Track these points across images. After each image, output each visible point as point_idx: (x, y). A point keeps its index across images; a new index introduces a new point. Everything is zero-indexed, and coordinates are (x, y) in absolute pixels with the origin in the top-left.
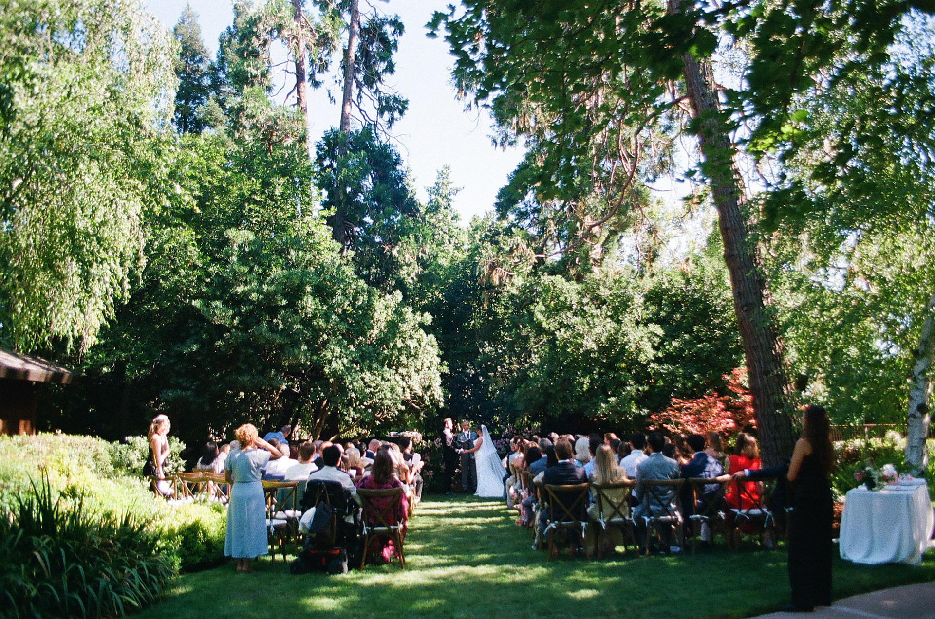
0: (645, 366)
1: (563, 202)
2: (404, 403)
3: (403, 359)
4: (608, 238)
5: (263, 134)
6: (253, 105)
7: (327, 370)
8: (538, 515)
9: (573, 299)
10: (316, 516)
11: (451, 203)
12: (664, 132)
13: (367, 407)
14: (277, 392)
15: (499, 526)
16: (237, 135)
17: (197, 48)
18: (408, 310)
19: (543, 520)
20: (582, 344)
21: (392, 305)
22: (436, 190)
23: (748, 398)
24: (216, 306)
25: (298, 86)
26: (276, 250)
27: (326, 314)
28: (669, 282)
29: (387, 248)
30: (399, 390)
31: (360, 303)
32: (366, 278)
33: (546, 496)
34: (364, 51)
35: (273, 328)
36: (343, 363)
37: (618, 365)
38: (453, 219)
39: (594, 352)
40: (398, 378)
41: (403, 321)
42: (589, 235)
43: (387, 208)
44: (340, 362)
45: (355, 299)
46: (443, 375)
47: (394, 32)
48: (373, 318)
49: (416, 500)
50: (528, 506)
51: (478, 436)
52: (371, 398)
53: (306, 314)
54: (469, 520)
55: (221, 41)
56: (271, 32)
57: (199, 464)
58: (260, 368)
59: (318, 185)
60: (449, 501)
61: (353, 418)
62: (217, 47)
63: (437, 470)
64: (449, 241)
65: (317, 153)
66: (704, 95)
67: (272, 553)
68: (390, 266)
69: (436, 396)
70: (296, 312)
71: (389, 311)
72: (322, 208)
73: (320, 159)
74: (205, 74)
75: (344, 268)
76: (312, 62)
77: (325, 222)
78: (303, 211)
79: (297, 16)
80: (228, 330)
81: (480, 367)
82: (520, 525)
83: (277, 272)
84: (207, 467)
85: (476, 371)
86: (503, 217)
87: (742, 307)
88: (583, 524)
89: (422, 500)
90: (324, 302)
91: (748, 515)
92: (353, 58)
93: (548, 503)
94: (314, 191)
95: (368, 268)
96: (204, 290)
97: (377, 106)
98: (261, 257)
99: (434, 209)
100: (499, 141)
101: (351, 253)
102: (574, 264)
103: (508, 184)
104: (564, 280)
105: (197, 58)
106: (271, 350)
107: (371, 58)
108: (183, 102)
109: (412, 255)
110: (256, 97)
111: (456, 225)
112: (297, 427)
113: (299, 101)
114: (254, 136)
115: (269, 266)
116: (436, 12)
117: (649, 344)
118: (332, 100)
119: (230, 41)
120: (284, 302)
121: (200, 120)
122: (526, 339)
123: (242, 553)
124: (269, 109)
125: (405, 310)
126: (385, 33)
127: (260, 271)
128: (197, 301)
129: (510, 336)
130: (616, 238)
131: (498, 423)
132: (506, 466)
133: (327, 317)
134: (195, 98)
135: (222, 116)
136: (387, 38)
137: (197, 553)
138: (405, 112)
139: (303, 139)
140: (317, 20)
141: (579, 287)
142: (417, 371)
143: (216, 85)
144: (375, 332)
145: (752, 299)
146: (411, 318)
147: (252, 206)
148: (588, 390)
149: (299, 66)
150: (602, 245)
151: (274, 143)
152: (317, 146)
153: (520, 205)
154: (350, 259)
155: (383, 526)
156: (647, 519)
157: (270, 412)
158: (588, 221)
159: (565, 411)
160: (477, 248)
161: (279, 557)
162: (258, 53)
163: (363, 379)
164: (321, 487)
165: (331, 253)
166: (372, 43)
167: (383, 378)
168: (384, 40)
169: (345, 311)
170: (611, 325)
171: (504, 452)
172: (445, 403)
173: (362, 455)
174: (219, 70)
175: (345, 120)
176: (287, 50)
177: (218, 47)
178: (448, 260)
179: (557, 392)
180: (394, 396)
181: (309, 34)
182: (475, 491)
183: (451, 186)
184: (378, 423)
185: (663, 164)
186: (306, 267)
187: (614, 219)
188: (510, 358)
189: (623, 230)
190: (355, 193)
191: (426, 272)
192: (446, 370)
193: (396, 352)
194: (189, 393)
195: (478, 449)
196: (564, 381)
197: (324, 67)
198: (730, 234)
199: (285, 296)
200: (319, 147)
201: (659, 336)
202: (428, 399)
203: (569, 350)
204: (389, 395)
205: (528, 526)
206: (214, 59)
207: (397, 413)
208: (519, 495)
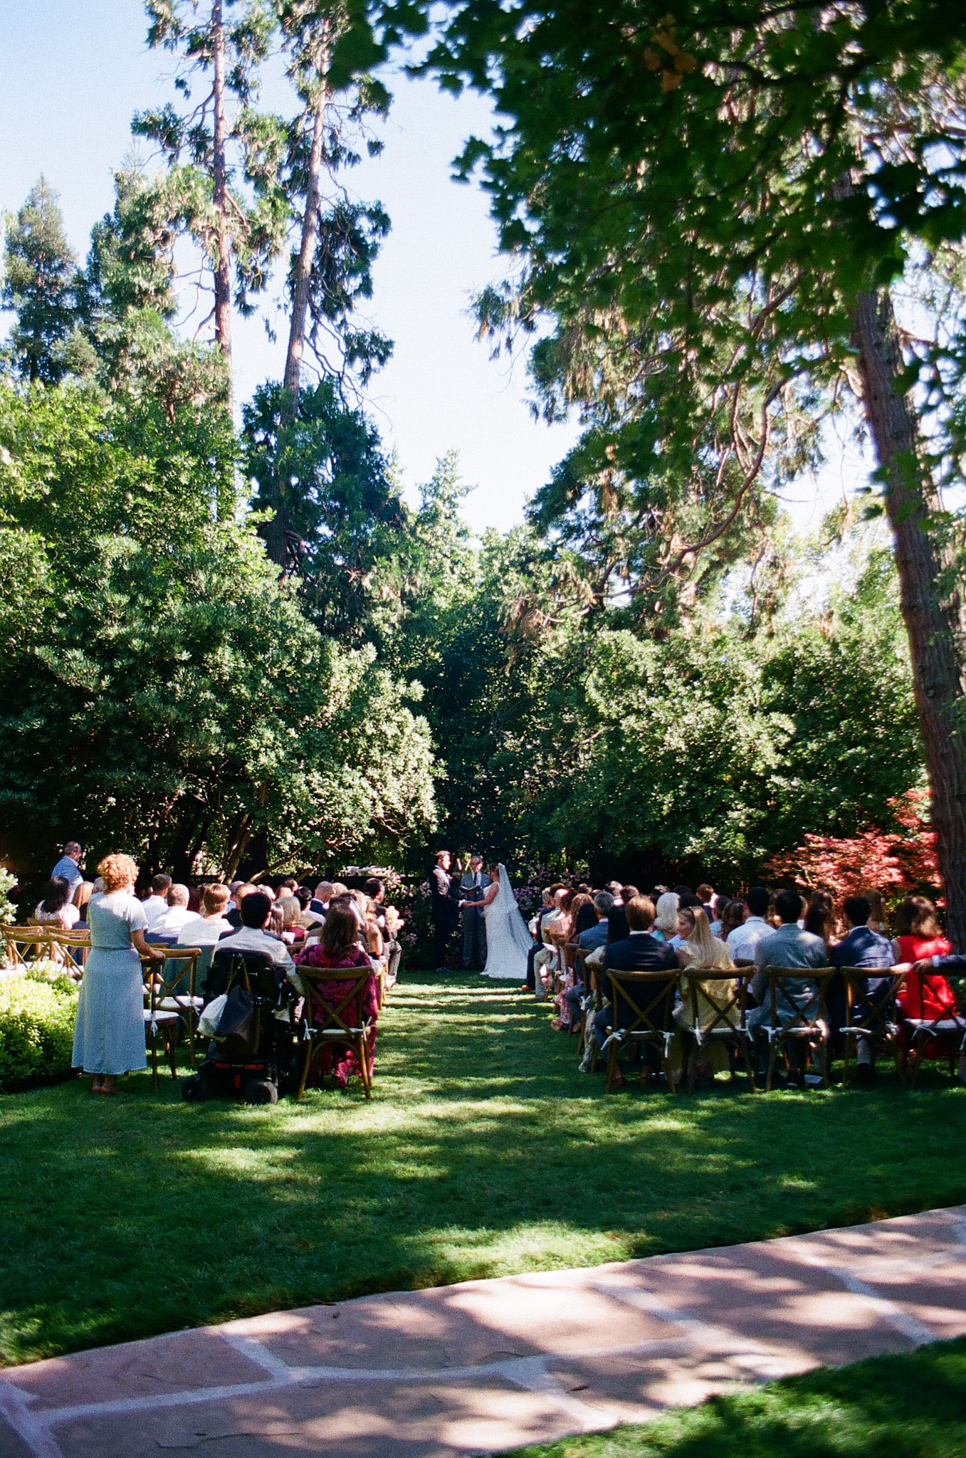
0: (763, 780)
1: (637, 514)
2: (374, 823)
3: (375, 753)
4: (706, 573)
5: (158, 385)
6: (142, 338)
7: (250, 767)
8: (591, 1016)
9: (649, 668)
10: (228, 1007)
11: (457, 510)
12: (802, 408)
13: (314, 828)
14: (170, 800)
15: (524, 1029)
16: (114, 385)
17: (55, 247)
18: (385, 675)
19: (600, 1025)
20: (663, 741)
21: (360, 666)
22: (434, 489)
23: (926, 837)
24: (75, 658)
25: (217, 310)
26: (176, 571)
27: (251, 676)
28: (805, 647)
29: (354, 575)
30: (367, 803)
31: (308, 661)
32: (318, 622)
33: (605, 987)
34: (325, 256)
35: (166, 697)
36: (277, 757)
37: (718, 777)
38: (459, 535)
39: (681, 755)
40: (365, 783)
41: (378, 693)
42: (679, 566)
43: (355, 512)
44: (273, 755)
45: (300, 655)
46: (437, 782)
47: (375, 230)
48: (327, 687)
49: (388, 981)
50: (573, 1001)
51: (491, 882)
52: (321, 814)
53: (221, 675)
54: (473, 1018)
55: (95, 236)
56: (174, 222)
57: (38, 912)
58: (143, 759)
59: (246, 472)
60: (442, 983)
61: (291, 845)
62: (88, 247)
63: (422, 933)
64: (452, 569)
65: (245, 421)
66: (879, 345)
67: (153, 1062)
68: (359, 603)
69: (426, 815)
70: (204, 672)
71: (355, 676)
72: (250, 508)
73: (250, 430)
74: (67, 290)
75: (284, 604)
76: (241, 275)
77: (255, 532)
78: (220, 512)
79: (218, 197)
80: (92, 697)
81: (496, 771)
82: (557, 1028)
83: (175, 606)
84: (52, 917)
85: (489, 775)
86: (541, 533)
87: (927, 691)
88: (667, 1035)
89: (398, 981)
90: (250, 657)
91: (936, 1030)
92: (308, 269)
93: (610, 999)
94: (238, 481)
95: (322, 606)
96: (55, 630)
97: (344, 350)
98: (150, 581)
99: (429, 517)
100: (542, 410)
101: (297, 582)
102: (652, 613)
103: (551, 481)
104: (634, 638)
105: (56, 264)
106: (161, 731)
107: (337, 269)
108: (30, 333)
109: (394, 588)
110: (149, 325)
111: (464, 545)
112: (200, 855)
113: (219, 334)
114: (144, 388)
115: (163, 596)
116: (472, 139)
117: (770, 745)
118: (272, 335)
119: (109, 238)
120: (185, 656)
121: (58, 363)
122: (571, 729)
123: (100, 1065)
124: (169, 346)
125: (380, 674)
126: (360, 231)
127: (148, 603)
128: (43, 648)
129: (546, 724)
130: (722, 572)
131: (522, 860)
132: (534, 931)
133: (253, 683)
134: (50, 328)
135: (93, 357)
136: (363, 239)
137: (28, 1061)
138: (389, 360)
139: (223, 396)
140: (251, 204)
141: (657, 649)
142: (397, 774)
143: (84, 310)
144: (331, 709)
145: (942, 678)
146: (389, 688)
147: (139, 500)
148: (671, 814)
149: (219, 277)
150: (697, 584)
151: (177, 402)
152: (245, 411)
153: (570, 516)
154: (294, 591)
155: (339, 1028)
156: (771, 1031)
157: (159, 831)
158: (677, 544)
159: (631, 846)
160: (495, 581)
161: (164, 1071)
162: (152, 254)
163: (308, 783)
164: (237, 961)
165: (263, 580)
166: (336, 247)
167: (341, 784)
168: (357, 241)
169: (283, 673)
170: (709, 713)
171: (530, 908)
172: (440, 826)
173: (303, 907)
174: (89, 285)
175: (292, 368)
176: (201, 252)
177: (90, 247)
178: (450, 601)
179: (619, 815)
180: (358, 812)
181: (237, 226)
182: (482, 968)
183: (457, 483)
184: (330, 853)
185: (803, 457)
186: (223, 600)
187: (718, 543)
188: (545, 758)
189: (731, 561)
190: (305, 487)
191: (415, 615)
192: (442, 774)
193: (363, 742)
194: (24, 796)
195: (490, 902)
196: (633, 798)
197: (259, 282)
198: (913, 572)
199: (187, 646)
200: (248, 412)
201: (786, 732)
202: (412, 818)
203: (641, 750)
204: (349, 810)
205: (572, 1030)
206: (83, 265)
207: (361, 839)
208: (556, 979)
